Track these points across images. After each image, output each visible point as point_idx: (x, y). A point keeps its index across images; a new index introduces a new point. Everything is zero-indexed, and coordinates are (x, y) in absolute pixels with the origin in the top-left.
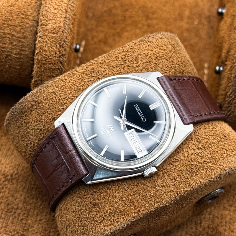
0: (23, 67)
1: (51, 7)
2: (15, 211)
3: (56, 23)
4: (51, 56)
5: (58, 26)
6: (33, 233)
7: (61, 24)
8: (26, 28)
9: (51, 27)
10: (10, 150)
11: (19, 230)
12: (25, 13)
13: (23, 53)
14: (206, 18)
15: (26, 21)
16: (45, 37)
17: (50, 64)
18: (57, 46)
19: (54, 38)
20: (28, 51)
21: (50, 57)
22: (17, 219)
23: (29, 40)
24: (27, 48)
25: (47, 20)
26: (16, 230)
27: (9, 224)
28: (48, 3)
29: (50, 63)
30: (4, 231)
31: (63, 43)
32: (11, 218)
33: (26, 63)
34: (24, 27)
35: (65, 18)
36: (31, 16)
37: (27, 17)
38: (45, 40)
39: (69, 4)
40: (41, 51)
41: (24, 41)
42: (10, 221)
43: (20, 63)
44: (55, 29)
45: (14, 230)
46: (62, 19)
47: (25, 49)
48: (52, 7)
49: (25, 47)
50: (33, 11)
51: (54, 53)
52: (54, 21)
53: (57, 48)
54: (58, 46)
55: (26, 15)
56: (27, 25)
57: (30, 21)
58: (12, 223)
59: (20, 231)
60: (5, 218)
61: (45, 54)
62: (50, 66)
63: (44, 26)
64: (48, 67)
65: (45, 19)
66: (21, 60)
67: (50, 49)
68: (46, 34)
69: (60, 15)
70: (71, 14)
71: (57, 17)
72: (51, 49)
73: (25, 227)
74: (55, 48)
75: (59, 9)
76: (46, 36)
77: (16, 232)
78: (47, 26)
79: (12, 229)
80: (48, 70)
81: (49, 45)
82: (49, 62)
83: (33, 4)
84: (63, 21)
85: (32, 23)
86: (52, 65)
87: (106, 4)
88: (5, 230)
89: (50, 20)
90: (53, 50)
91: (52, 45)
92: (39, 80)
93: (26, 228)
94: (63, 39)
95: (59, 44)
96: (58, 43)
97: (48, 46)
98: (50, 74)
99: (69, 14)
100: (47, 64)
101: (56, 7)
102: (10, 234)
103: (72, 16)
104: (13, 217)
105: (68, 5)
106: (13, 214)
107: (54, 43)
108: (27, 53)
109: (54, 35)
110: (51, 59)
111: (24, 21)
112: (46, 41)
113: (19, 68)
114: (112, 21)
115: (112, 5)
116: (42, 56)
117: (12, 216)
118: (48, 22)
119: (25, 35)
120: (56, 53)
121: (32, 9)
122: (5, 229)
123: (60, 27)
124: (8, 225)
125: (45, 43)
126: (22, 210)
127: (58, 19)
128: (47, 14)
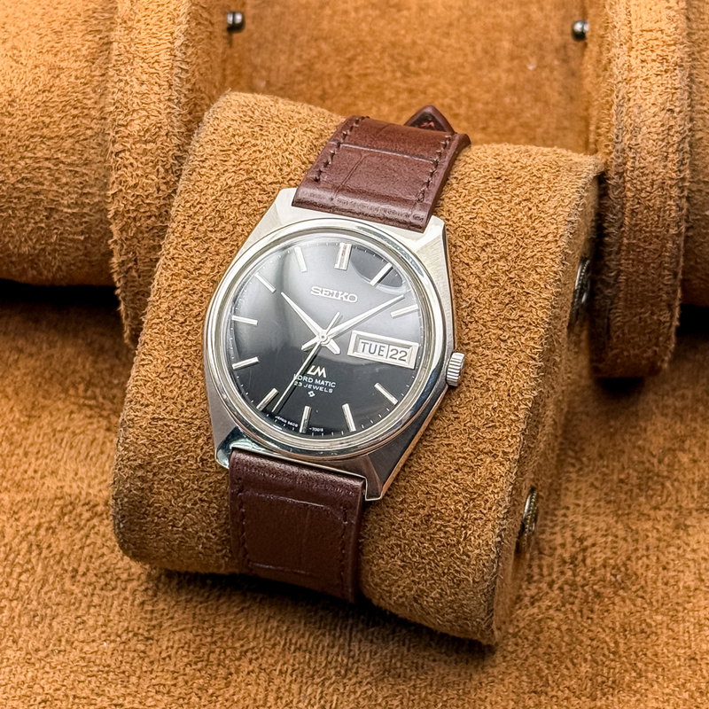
0: (92, 236)
1: (132, 81)
2: (123, 586)
3: (148, 117)
4: (147, 197)
5: (154, 122)
6: (174, 632)
7: (161, 117)
8: (86, 139)
9: (138, 128)
10: (94, 444)
11: (139, 628)
12: (79, 105)
13: (87, 201)
14: (557, 51)
15: (84, 121)
16: (128, 153)
17: (150, 217)
18: (158, 170)
19: (149, 153)
20: (99, 195)
21: (148, 201)
22: (130, 602)
23: (98, 168)
24: (96, 188)
25: (126, 111)
26: (130, 629)
27: (111, 618)
28: (124, 72)
29: (148, 214)
30: (103, 635)
31: (172, 161)
32: (116, 603)
33: (97, 226)
34: (82, 138)
35: (169, 100)
36: (94, 108)
37: (86, 111)
38: (127, 162)
39: (175, 65)
40: (123, 188)
41: (84, 171)
42: (114, 611)
43: (84, 225)
44: (148, 130)
45: (127, 630)
46: (161, 105)
47: (91, 191)
48: (133, 78)
49: (91, 186)
50: (98, 96)
51: (155, 189)
52: (145, 113)
53: (160, 176)
54: (162, 170)
55: (83, 108)
56: (89, 132)
57: (95, 121)
58: (120, 614)
59: (141, 631)
60: (100, 605)
61: (133, 196)
62: (149, 222)
63: (122, 128)
64: (145, 225)
65: (122, 112)
66: (84, 220)
67: (144, 180)
68: (128, 146)
69: (157, 96)
70: (184, 91)
71: (149, 101)
72: (147, 181)
73: (151, 620)
74: (154, 177)
75: (153, 81)
76: (129, 150)
77: (131, 635)
78: (129, 128)
79: (120, 628)
80: (147, 232)
81: (139, 173)
82: (144, 212)
83: (96, 78)
84: (165, 109)
85: (98, 126)
86: (153, 219)
87: (297, 52)
88: (104, 632)
89: (134, 111)
90: (150, 181)
91: (148, 171)
92: (130, 260)
93: (154, 623)
94: (171, 153)
95: (163, 166)
96: (160, 163)
97: (137, 175)
98: (154, 241)
99: (177, 91)
100: (143, 219)
101: (144, 77)
102: (118, 639)
103: (187, 93)
104: (121, 600)
105: (172, 69)
106: (120, 594)
107: (151, 164)
108: (96, 200)
109: (149, 147)
110: (148, 204)
111: (78, 123)
112: (131, 164)
113: (82, 238)
114: (318, 92)
115: (314, 53)
116: (127, 200)
117: (118, 598)
118: (129, 118)
119: (85, 156)
120: (159, 190)
121: (95, 92)
122: (104, 629)
123: (159, 125)
124: (109, 621)
125: (130, 169)
126: (140, 582)
127: (152, 106)
128: (125, 99)
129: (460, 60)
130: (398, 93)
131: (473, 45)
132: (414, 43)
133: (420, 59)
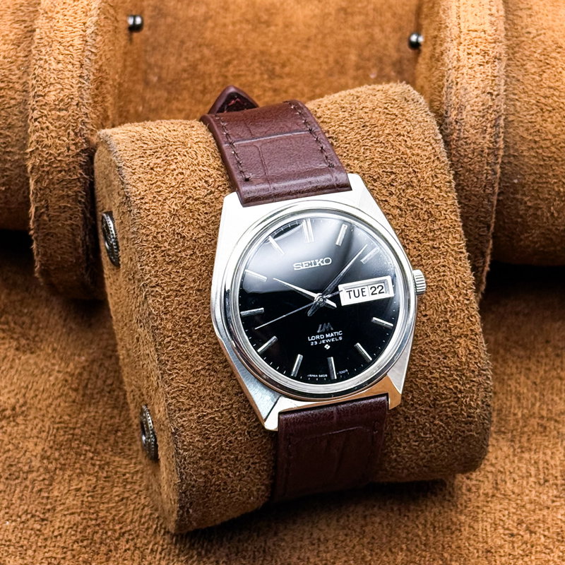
0: (11, 187)
1: (50, 60)
2: (25, 476)
3: (62, 90)
4: (59, 155)
5: (67, 94)
6: (65, 515)
7: (73, 90)
8: (10, 107)
9: (54, 98)
10: (6, 361)
11: (36, 511)
12: (5, 79)
13: (9, 158)
15: (9, 93)
16: (45, 118)
17: (60, 171)
18: (69, 133)
19: (62, 119)
20: (19, 154)
21: (59, 158)
22: (29, 490)
23: (19, 131)
24: (17, 148)
25: (44, 84)
26: (29, 511)
27: (14, 502)
28: (44, 52)
29: (59, 169)
30: (6, 515)
31: (81, 126)
32: (18, 490)
33: (16, 179)
34: (7, 106)
35: (80, 77)
36: (18, 82)
37: (11, 85)
38: (44, 126)
39: (86, 48)
40: (40, 147)
41: (8, 133)
42: (16, 496)
43: (5, 178)
44: (62, 100)
45: (26, 512)
46: (74, 81)
47: (12, 150)
48: (52, 58)
49: (13, 146)
50: (21, 73)
51: (66, 149)
52: (59, 86)
53: (70, 138)
54: (72, 133)
55: (9, 82)
56: (13, 102)
57: (18, 93)
58: (21, 499)
59: (38, 513)
60: (5, 491)
61: (47, 153)
62: (59, 175)
63: (41, 98)
64: (56, 178)
65: (41, 84)
66: (5, 174)
67: (57, 140)
68: (45, 112)
69: (71, 73)
70: (92, 70)
71: (63, 77)
72: (59, 142)
73: (46, 505)
74: (65, 139)
75: (67, 61)
76: (46, 116)
77: (29, 516)
78: (46, 97)
79: (20, 510)
80: (58, 184)
81: (54, 134)
82: (56, 167)
83: (21, 58)
84: (77, 84)
85: (21, 97)
86: (63, 173)
87: (184, 55)
88: (7, 513)
89: (51, 84)
90: (61, 142)
91: (60, 133)
92: (43, 207)
93: (49, 507)
94: (80, 120)
95: (73, 130)
96: (71, 128)
97: (52, 136)
98: (63, 191)
99: (87, 69)
100: (55, 173)
101: (61, 57)
102: (19, 519)
103: (95, 71)
104: (22, 488)
105: (83, 52)
106: (21, 482)
107: (63, 128)
108: (16, 158)
109: (63, 113)
110: (60, 161)
111: (4, 94)
112: (47, 127)
113: (3, 189)
114: (200, 88)
115: (198, 56)
116: (42, 157)
117: (20, 485)
118: (47, 90)
119: (9, 121)
120: (69, 149)
121: (19, 69)
122: (7, 510)
123: (72, 96)
124: (12, 504)
125: (46, 131)
126: (39, 473)
127: (66, 81)
128: (44, 74)
129: (316, 67)
130: (265, 91)
131: (327, 56)
132: (279, 52)
133: (283, 66)
